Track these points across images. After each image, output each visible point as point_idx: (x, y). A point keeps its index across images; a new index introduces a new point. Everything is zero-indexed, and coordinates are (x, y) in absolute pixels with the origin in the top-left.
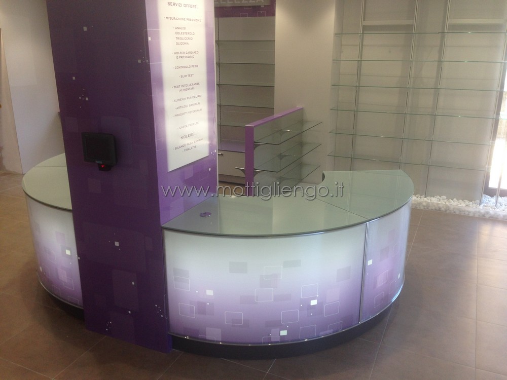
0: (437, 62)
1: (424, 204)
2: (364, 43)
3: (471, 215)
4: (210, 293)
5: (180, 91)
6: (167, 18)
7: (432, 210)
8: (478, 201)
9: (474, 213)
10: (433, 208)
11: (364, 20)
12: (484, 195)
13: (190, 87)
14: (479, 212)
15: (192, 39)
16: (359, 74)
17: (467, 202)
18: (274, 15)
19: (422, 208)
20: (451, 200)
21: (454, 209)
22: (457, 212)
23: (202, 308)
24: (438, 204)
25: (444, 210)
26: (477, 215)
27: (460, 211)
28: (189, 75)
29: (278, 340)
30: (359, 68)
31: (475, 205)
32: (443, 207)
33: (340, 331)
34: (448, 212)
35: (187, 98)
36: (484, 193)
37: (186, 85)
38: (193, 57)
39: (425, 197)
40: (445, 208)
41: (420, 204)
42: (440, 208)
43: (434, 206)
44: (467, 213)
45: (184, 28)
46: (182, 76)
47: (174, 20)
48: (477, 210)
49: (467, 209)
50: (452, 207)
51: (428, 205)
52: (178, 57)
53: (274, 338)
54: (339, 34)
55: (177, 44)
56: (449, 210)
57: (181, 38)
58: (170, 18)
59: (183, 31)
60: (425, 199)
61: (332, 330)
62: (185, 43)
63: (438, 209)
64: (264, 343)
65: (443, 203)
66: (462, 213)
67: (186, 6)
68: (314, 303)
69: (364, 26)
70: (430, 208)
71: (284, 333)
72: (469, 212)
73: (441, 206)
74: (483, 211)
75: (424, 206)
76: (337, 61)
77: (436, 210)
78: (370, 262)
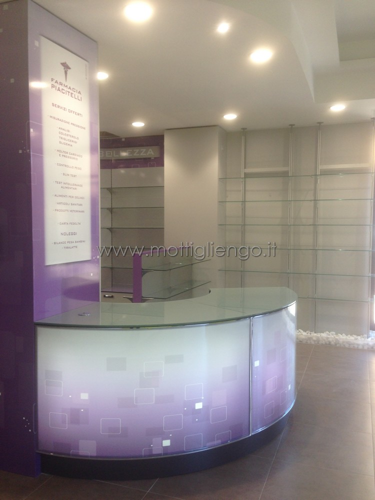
0: (313, 201)
1: (314, 338)
2: (247, 188)
3: (360, 347)
4: (84, 396)
5: (62, 187)
6: (51, 117)
7: (322, 344)
8: (366, 336)
9: (363, 346)
10: (324, 342)
11: (245, 168)
12: (371, 331)
13: (73, 187)
14: (368, 344)
15: (76, 142)
16: (244, 216)
17: (355, 336)
18: (163, 165)
19: (313, 343)
20: (339, 335)
21: (343, 342)
22: (347, 346)
23: (76, 416)
24: (327, 338)
25: (334, 344)
26: (366, 348)
27: (350, 345)
28: (72, 175)
29: (161, 451)
30: (244, 209)
31: (363, 339)
32: (333, 341)
33: (229, 442)
34: (338, 345)
35: (69, 196)
36: (370, 329)
37: (69, 184)
38: (77, 159)
39: (315, 333)
40: (335, 341)
41: (310, 339)
42: (330, 342)
43: (324, 340)
44: (356, 346)
45: (68, 131)
46: (64, 174)
47: (57, 121)
48: (366, 342)
49: (356, 342)
50: (341, 341)
51: (318, 340)
52: (61, 155)
53: (157, 451)
54: (224, 179)
55: (60, 143)
56: (338, 343)
57: (65, 139)
58: (54, 118)
59: (67, 133)
60: (315, 334)
61: (220, 441)
62: (69, 145)
63: (328, 343)
64: (145, 456)
65: (332, 336)
66: (351, 346)
67: (70, 111)
68: (199, 406)
69: (245, 174)
70: (320, 343)
71: (167, 443)
72: (358, 345)
73: (330, 340)
74: (371, 344)
75: (315, 341)
76: (222, 202)
77: (326, 344)
78: (257, 364)
